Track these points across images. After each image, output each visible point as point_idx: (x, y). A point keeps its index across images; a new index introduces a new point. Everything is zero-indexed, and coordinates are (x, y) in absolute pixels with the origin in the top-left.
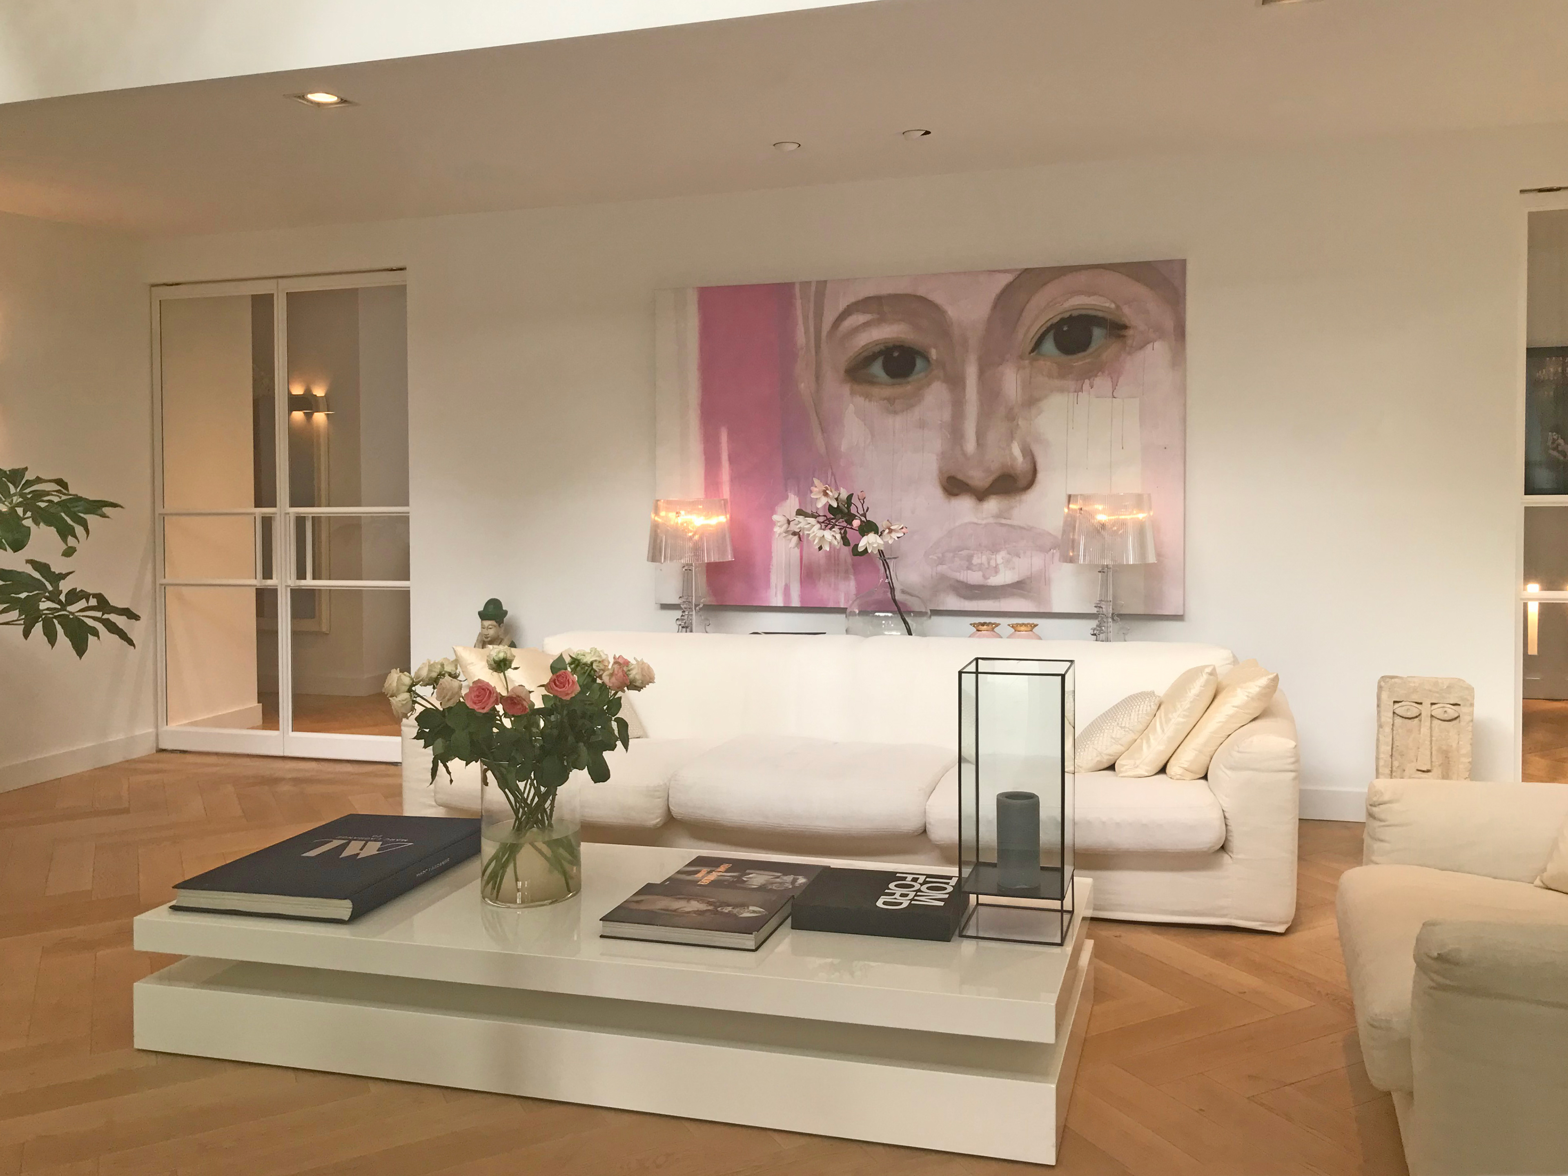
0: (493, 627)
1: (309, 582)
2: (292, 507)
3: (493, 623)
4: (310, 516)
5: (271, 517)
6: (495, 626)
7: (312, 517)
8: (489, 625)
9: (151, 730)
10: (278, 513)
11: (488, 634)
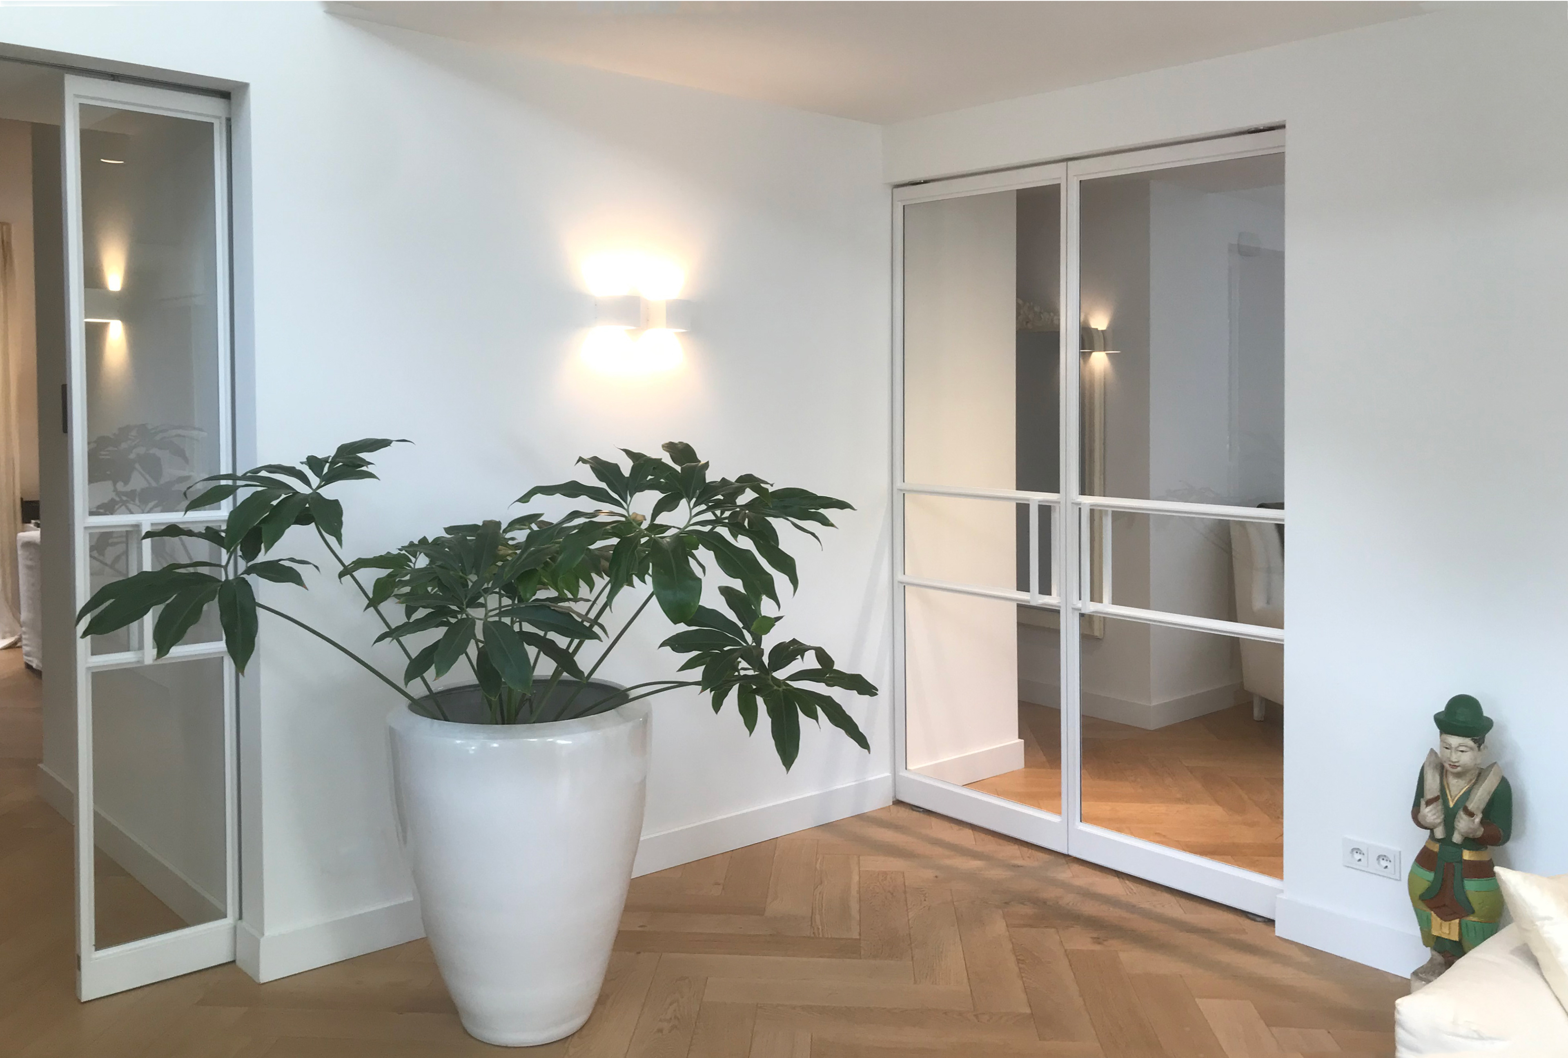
0: (1468, 749)
1: (1107, 607)
2: (1081, 495)
3: (1468, 742)
4: (1110, 510)
5: (1050, 506)
6: (1471, 749)
7: (1113, 512)
8: (1460, 745)
9: (887, 774)
10: (1063, 502)
11: (1458, 762)
